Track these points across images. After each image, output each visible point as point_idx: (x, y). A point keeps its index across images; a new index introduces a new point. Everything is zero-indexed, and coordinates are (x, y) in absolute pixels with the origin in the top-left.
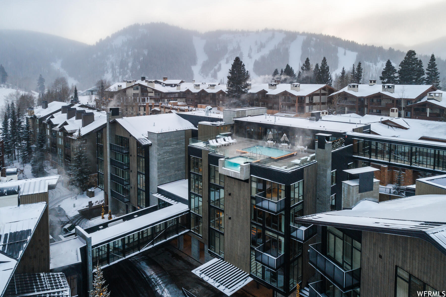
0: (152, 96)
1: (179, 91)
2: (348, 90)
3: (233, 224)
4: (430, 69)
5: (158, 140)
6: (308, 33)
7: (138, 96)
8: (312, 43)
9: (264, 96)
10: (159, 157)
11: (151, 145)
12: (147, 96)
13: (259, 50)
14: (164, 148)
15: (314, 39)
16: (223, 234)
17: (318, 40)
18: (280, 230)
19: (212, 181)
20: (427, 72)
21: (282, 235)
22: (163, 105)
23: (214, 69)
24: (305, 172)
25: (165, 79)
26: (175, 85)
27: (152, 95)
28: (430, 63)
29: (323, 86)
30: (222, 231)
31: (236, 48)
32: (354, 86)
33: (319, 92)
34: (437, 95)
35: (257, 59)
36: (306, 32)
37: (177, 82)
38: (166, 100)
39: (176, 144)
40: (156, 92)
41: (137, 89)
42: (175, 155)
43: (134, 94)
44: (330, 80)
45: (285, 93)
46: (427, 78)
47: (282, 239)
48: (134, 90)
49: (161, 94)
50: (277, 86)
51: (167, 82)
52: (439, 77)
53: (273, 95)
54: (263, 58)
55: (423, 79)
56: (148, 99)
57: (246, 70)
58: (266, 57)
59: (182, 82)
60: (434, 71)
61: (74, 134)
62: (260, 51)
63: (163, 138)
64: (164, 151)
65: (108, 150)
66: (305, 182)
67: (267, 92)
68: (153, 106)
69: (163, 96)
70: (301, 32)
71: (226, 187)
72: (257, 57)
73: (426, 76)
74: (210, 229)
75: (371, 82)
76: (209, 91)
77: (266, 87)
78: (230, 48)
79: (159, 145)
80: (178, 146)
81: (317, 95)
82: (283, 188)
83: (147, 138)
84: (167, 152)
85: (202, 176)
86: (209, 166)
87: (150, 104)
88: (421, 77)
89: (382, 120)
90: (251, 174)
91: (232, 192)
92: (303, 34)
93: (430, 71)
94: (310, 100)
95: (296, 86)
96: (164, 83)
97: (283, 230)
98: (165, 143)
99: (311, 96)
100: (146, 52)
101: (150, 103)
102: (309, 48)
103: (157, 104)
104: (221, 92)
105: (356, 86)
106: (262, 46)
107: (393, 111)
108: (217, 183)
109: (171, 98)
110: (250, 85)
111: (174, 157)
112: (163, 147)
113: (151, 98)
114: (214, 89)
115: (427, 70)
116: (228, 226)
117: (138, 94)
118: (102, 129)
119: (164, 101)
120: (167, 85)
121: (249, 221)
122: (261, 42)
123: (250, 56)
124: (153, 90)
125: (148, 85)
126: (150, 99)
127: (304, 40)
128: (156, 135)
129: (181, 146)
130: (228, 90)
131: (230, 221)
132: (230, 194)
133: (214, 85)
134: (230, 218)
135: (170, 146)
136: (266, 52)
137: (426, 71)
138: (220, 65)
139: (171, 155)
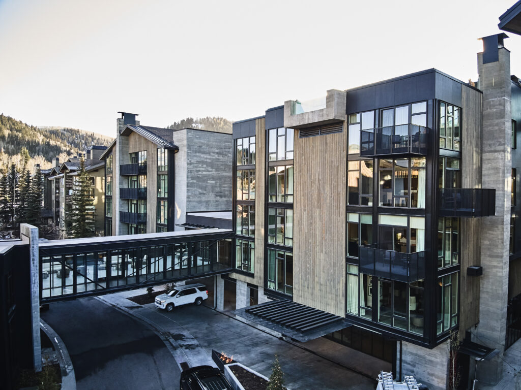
5: (188, 139)
10: (190, 167)
11: (178, 151)
14: (198, 154)
24: (464, 95)
39: (217, 153)
42: (216, 170)
63: (197, 138)
64: (199, 159)
74: (267, 247)
79: (188, 147)
80: (221, 157)
84: (203, 162)
97: (422, 202)
98: (200, 147)
111: (215, 173)
112: (196, 152)
121: (343, 207)
135: (209, 153)
139: (210, 169)
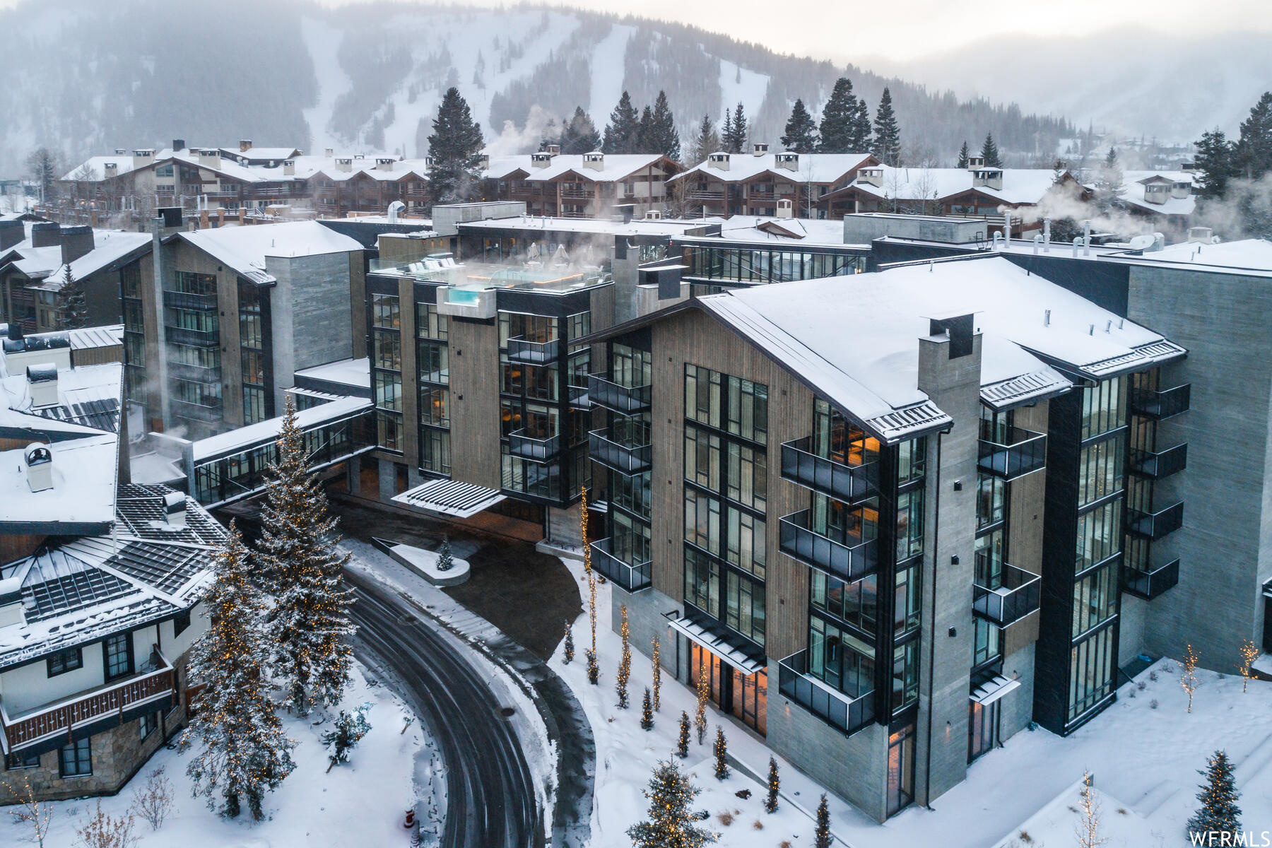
0: (215, 194)
1: (291, 178)
2: (709, 166)
3: (466, 409)
4: (882, 121)
5: (293, 272)
6: (641, 19)
7: (173, 193)
8: (654, 47)
9: (522, 186)
10: (297, 308)
11: (274, 285)
12: (199, 192)
13: (505, 65)
14: (305, 289)
15: (659, 36)
16: (448, 431)
17: (669, 39)
18: (552, 397)
19: (423, 335)
20: (877, 126)
21: (554, 405)
22: (250, 214)
23: (373, 119)
24: (593, 299)
25: (245, 145)
26: (278, 163)
27: (216, 188)
28: (881, 106)
29: (654, 158)
30: (446, 424)
31: (438, 57)
32: (720, 158)
33: (646, 173)
34: (875, 173)
35: (501, 91)
36: (635, 15)
37: (284, 153)
38: (256, 203)
39: (330, 282)
40: (225, 180)
41: (169, 173)
42: (330, 306)
43: (159, 187)
44: (675, 145)
45: (570, 176)
46: (876, 141)
47: (555, 412)
48: (158, 176)
49: (242, 188)
50: (552, 160)
51: (252, 154)
52: (898, 139)
53: (543, 183)
54: (517, 88)
55: (869, 143)
56: (202, 200)
57: (474, 122)
58: (526, 86)
59: (296, 154)
60: (889, 125)
61: (44, 281)
62: (509, 67)
63: (303, 268)
64: (306, 296)
65: (160, 306)
66: (593, 316)
67: (528, 175)
68: (221, 219)
69: (246, 193)
70: (622, 16)
71: (451, 342)
72: (499, 84)
73: (873, 136)
74: (420, 427)
75: (757, 149)
76: (379, 175)
77: (525, 163)
78: (420, 56)
79: (294, 282)
80: (335, 286)
81: (644, 178)
82: (555, 323)
83: (265, 271)
84: (313, 299)
85: (399, 331)
86: (416, 307)
87: (210, 215)
88: (866, 138)
89: (760, 223)
90: (497, 308)
91: (462, 348)
92: (629, 21)
93: (881, 124)
94: (626, 191)
95: (595, 160)
96: (244, 158)
97: (556, 397)
98: (308, 279)
99: (629, 180)
100: (150, 65)
101: (213, 212)
102: (644, 62)
103: (233, 214)
104: (412, 177)
105: (725, 158)
106: (515, 53)
107: (782, 205)
108: (434, 336)
109: (271, 197)
110: (486, 158)
111: (328, 310)
112: (302, 287)
113: (212, 198)
114: (391, 170)
115: (876, 122)
116: (457, 412)
117: (173, 187)
118: (137, 261)
119: (249, 206)
120: (253, 162)
121: (497, 394)
122: (510, 42)
123: (479, 83)
124: (218, 175)
125: (200, 162)
126: (210, 200)
127: (630, 38)
128: (288, 262)
129: (341, 286)
130: (430, 172)
131: (461, 403)
132: (459, 353)
133: (390, 161)
134: (461, 398)
135: (319, 285)
136: (524, 69)
137: (874, 126)
138: (391, 108)
139: (321, 306)
